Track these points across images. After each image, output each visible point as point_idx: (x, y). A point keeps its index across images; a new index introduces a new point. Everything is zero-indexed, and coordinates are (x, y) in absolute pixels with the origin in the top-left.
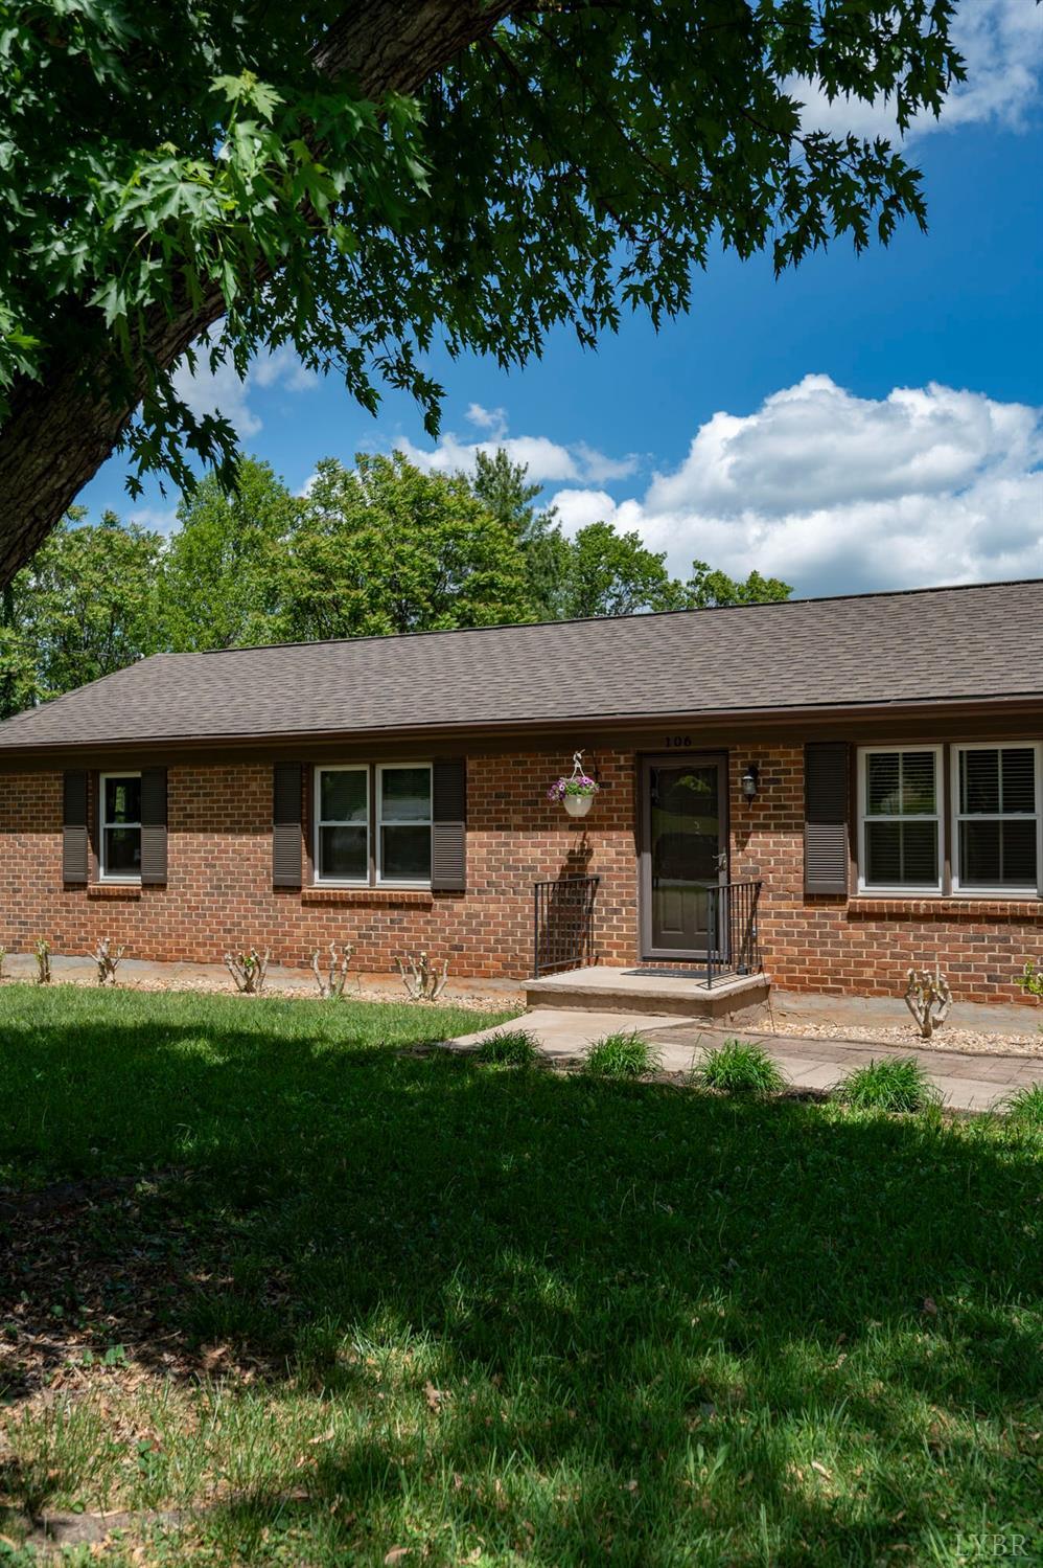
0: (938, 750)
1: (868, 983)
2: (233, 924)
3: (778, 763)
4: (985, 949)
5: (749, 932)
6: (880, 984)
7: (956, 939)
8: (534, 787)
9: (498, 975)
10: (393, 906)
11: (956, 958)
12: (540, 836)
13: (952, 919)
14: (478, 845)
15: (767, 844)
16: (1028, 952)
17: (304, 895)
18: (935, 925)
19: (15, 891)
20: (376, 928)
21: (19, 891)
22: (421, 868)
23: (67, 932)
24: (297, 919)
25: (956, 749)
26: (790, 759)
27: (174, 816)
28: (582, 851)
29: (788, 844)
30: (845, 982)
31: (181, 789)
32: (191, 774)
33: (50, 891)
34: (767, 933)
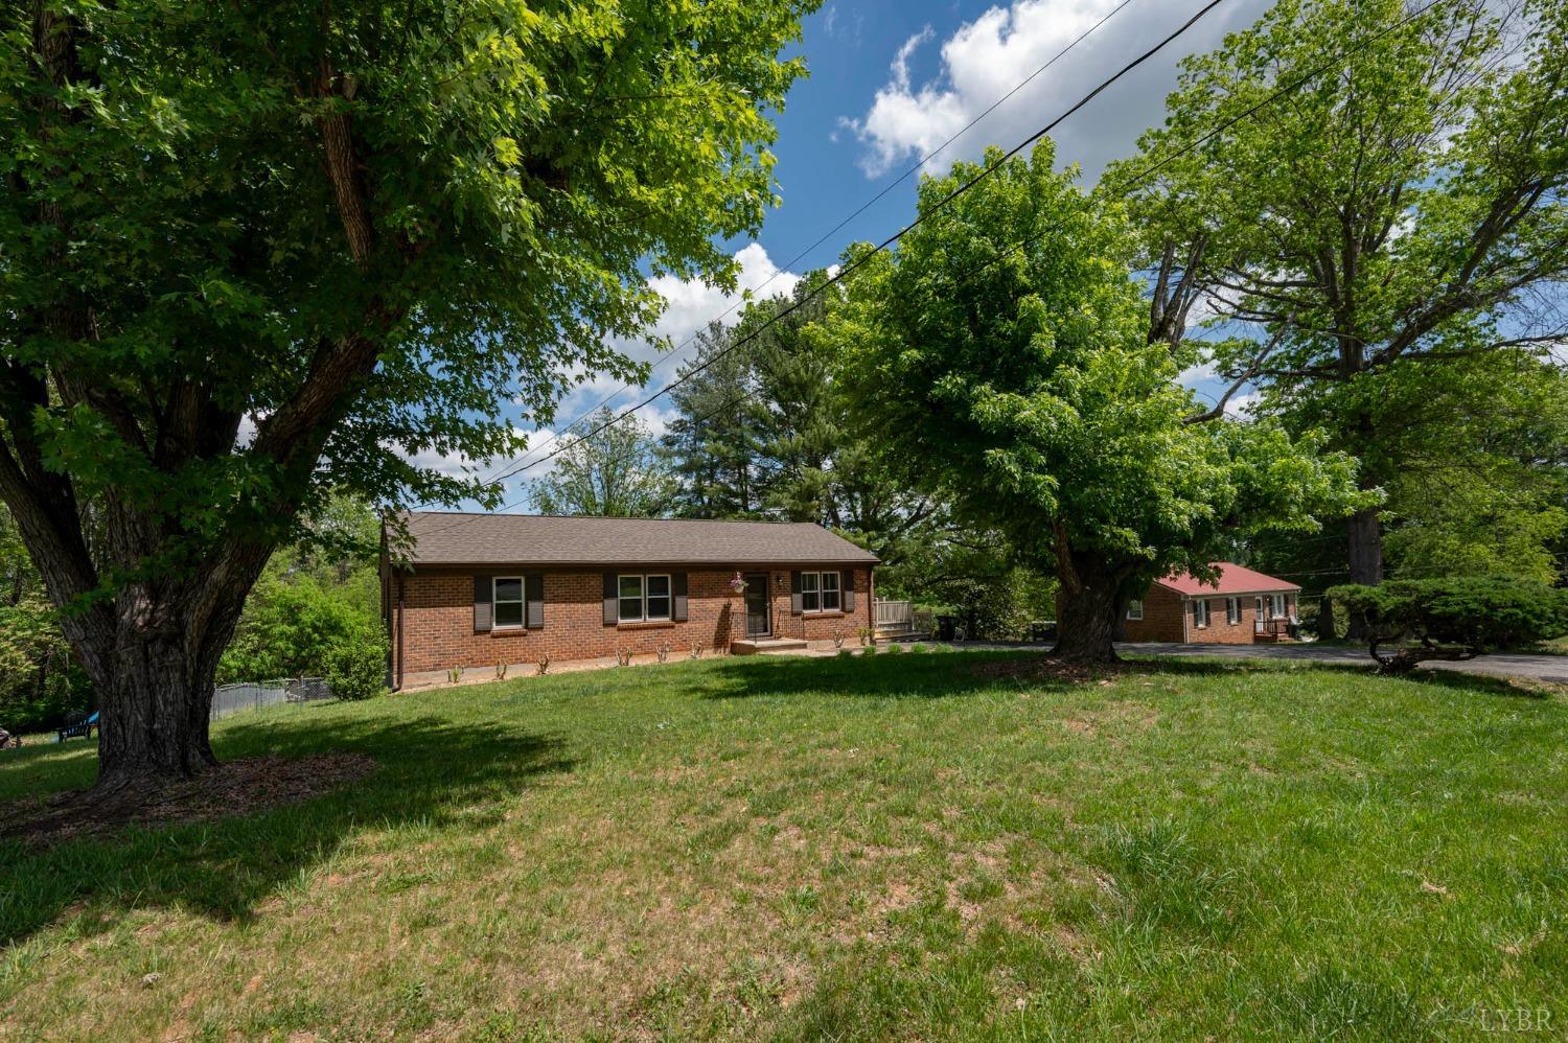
0: (818, 573)
2: (582, 642)
3: (784, 577)
4: (832, 625)
5: (776, 626)
6: (809, 637)
7: (825, 623)
8: (712, 583)
10: (657, 628)
11: (826, 628)
12: (714, 600)
14: (692, 604)
15: (782, 600)
17: (619, 626)
18: (821, 620)
19: (435, 638)
20: (651, 636)
21: (439, 637)
22: (664, 613)
23: (476, 656)
24: (614, 637)
25: (822, 573)
26: (788, 574)
27: (547, 596)
28: (728, 605)
29: (787, 599)
31: (550, 584)
32: (557, 578)
33: (463, 636)
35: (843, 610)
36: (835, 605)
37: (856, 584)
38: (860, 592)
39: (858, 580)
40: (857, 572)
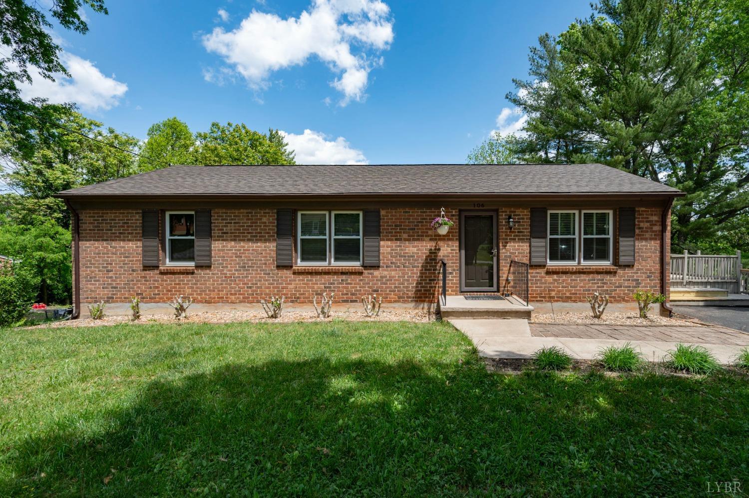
0: (577, 212)
1: (553, 297)
2: (253, 284)
3: (519, 215)
4: (595, 283)
5: (507, 280)
6: (557, 297)
7: (585, 280)
8: (413, 222)
9: (395, 301)
10: (343, 273)
11: (585, 287)
12: (416, 243)
13: (584, 273)
14: (386, 247)
15: (515, 246)
16: (610, 284)
17: (294, 270)
18: (578, 275)
19: (108, 271)
20: (334, 284)
21: (112, 271)
22: (354, 257)
23: (146, 291)
24: (290, 281)
25: (583, 212)
26: (524, 214)
27: (216, 233)
28: (435, 249)
29: (523, 246)
30: (544, 297)
31: (218, 219)
32: (226, 213)
33: (133, 271)
34: (514, 280)
35: (616, 263)
36: (603, 256)
37: (640, 228)
38: (646, 239)
39: (643, 222)
40: (642, 211)
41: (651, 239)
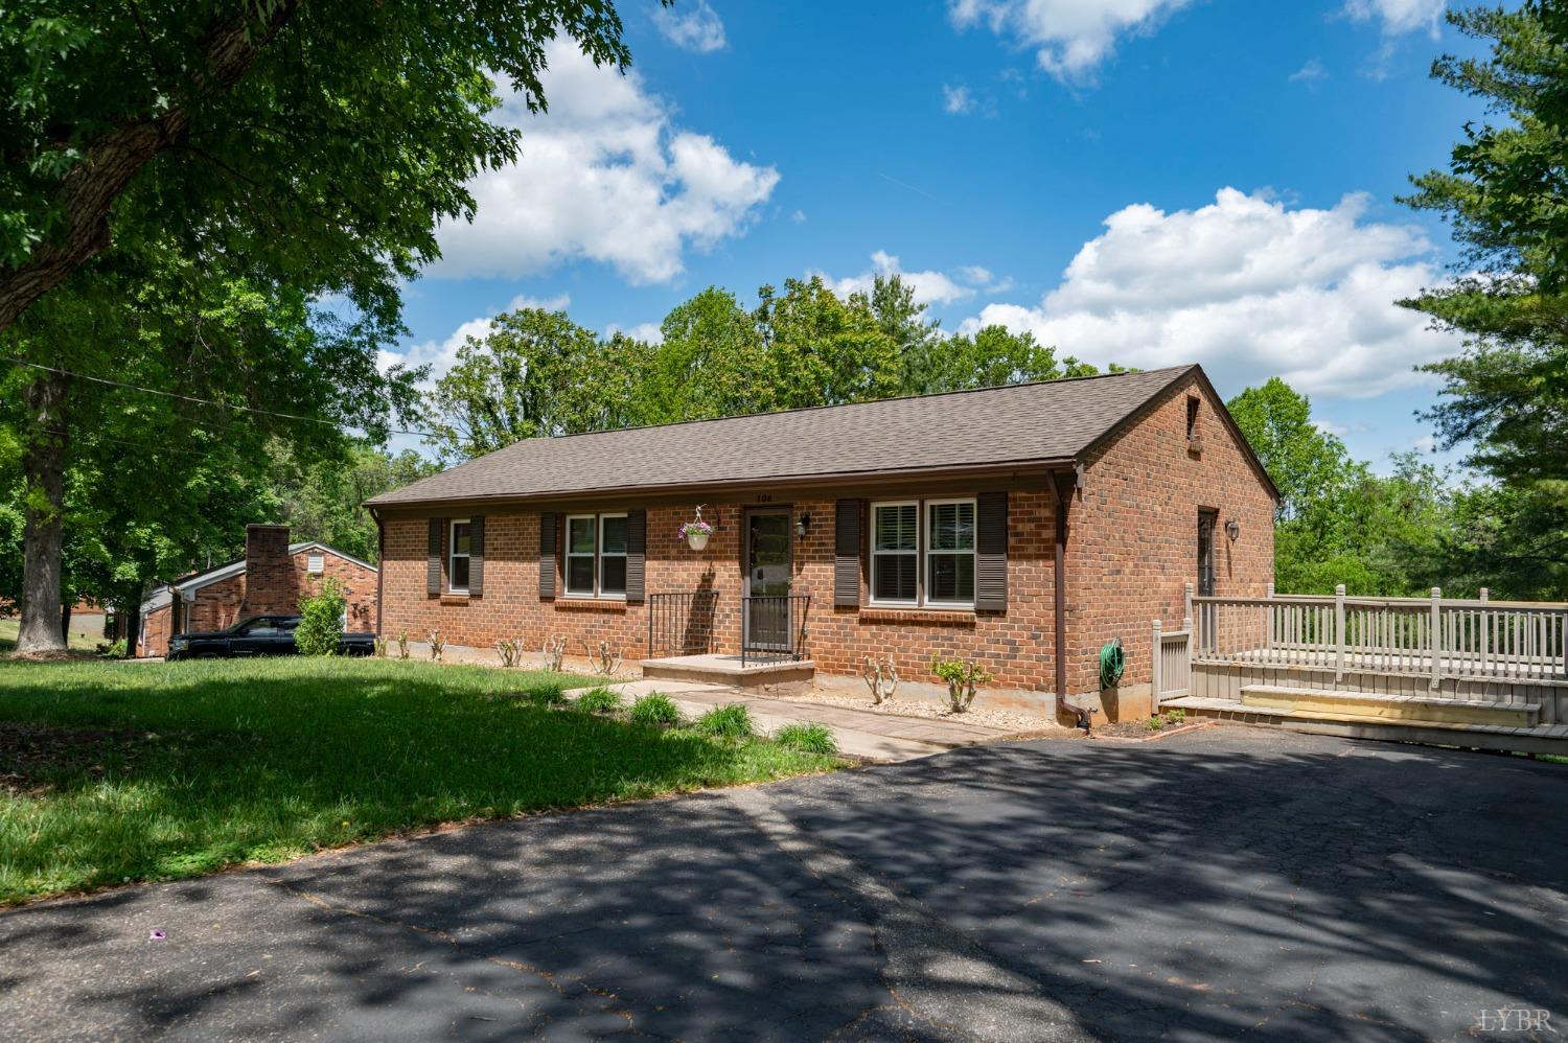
0: (916, 503)
1: (871, 668)
2: (518, 622)
3: (820, 514)
4: (939, 645)
5: (803, 631)
7: (922, 638)
10: (606, 611)
12: (686, 564)
13: (921, 623)
14: (652, 570)
15: (814, 571)
16: (965, 648)
17: (556, 603)
18: (910, 628)
19: (402, 599)
20: (595, 626)
21: (405, 599)
22: (621, 585)
23: (430, 627)
25: (929, 503)
26: (828, 509)
28: (709, 575)
29: (826, 570)
30: (857, 667)
31: (492, 530)
32: (497, 521)
33: (420, 599)
34: (814, 632)
35: (981, 604)
37: (1016, 534)
38: (1028, 558)
39: (1023, 521)
40: (1021, 499)
41: (1038, 557)
